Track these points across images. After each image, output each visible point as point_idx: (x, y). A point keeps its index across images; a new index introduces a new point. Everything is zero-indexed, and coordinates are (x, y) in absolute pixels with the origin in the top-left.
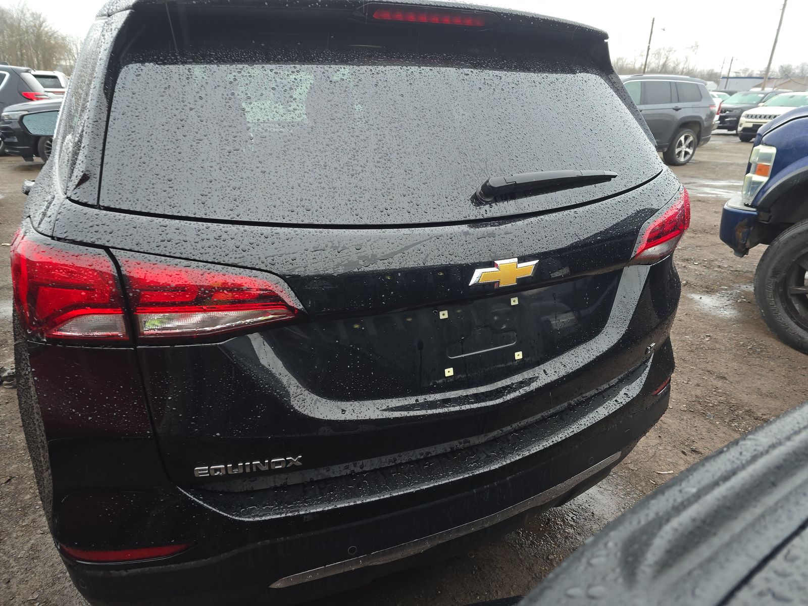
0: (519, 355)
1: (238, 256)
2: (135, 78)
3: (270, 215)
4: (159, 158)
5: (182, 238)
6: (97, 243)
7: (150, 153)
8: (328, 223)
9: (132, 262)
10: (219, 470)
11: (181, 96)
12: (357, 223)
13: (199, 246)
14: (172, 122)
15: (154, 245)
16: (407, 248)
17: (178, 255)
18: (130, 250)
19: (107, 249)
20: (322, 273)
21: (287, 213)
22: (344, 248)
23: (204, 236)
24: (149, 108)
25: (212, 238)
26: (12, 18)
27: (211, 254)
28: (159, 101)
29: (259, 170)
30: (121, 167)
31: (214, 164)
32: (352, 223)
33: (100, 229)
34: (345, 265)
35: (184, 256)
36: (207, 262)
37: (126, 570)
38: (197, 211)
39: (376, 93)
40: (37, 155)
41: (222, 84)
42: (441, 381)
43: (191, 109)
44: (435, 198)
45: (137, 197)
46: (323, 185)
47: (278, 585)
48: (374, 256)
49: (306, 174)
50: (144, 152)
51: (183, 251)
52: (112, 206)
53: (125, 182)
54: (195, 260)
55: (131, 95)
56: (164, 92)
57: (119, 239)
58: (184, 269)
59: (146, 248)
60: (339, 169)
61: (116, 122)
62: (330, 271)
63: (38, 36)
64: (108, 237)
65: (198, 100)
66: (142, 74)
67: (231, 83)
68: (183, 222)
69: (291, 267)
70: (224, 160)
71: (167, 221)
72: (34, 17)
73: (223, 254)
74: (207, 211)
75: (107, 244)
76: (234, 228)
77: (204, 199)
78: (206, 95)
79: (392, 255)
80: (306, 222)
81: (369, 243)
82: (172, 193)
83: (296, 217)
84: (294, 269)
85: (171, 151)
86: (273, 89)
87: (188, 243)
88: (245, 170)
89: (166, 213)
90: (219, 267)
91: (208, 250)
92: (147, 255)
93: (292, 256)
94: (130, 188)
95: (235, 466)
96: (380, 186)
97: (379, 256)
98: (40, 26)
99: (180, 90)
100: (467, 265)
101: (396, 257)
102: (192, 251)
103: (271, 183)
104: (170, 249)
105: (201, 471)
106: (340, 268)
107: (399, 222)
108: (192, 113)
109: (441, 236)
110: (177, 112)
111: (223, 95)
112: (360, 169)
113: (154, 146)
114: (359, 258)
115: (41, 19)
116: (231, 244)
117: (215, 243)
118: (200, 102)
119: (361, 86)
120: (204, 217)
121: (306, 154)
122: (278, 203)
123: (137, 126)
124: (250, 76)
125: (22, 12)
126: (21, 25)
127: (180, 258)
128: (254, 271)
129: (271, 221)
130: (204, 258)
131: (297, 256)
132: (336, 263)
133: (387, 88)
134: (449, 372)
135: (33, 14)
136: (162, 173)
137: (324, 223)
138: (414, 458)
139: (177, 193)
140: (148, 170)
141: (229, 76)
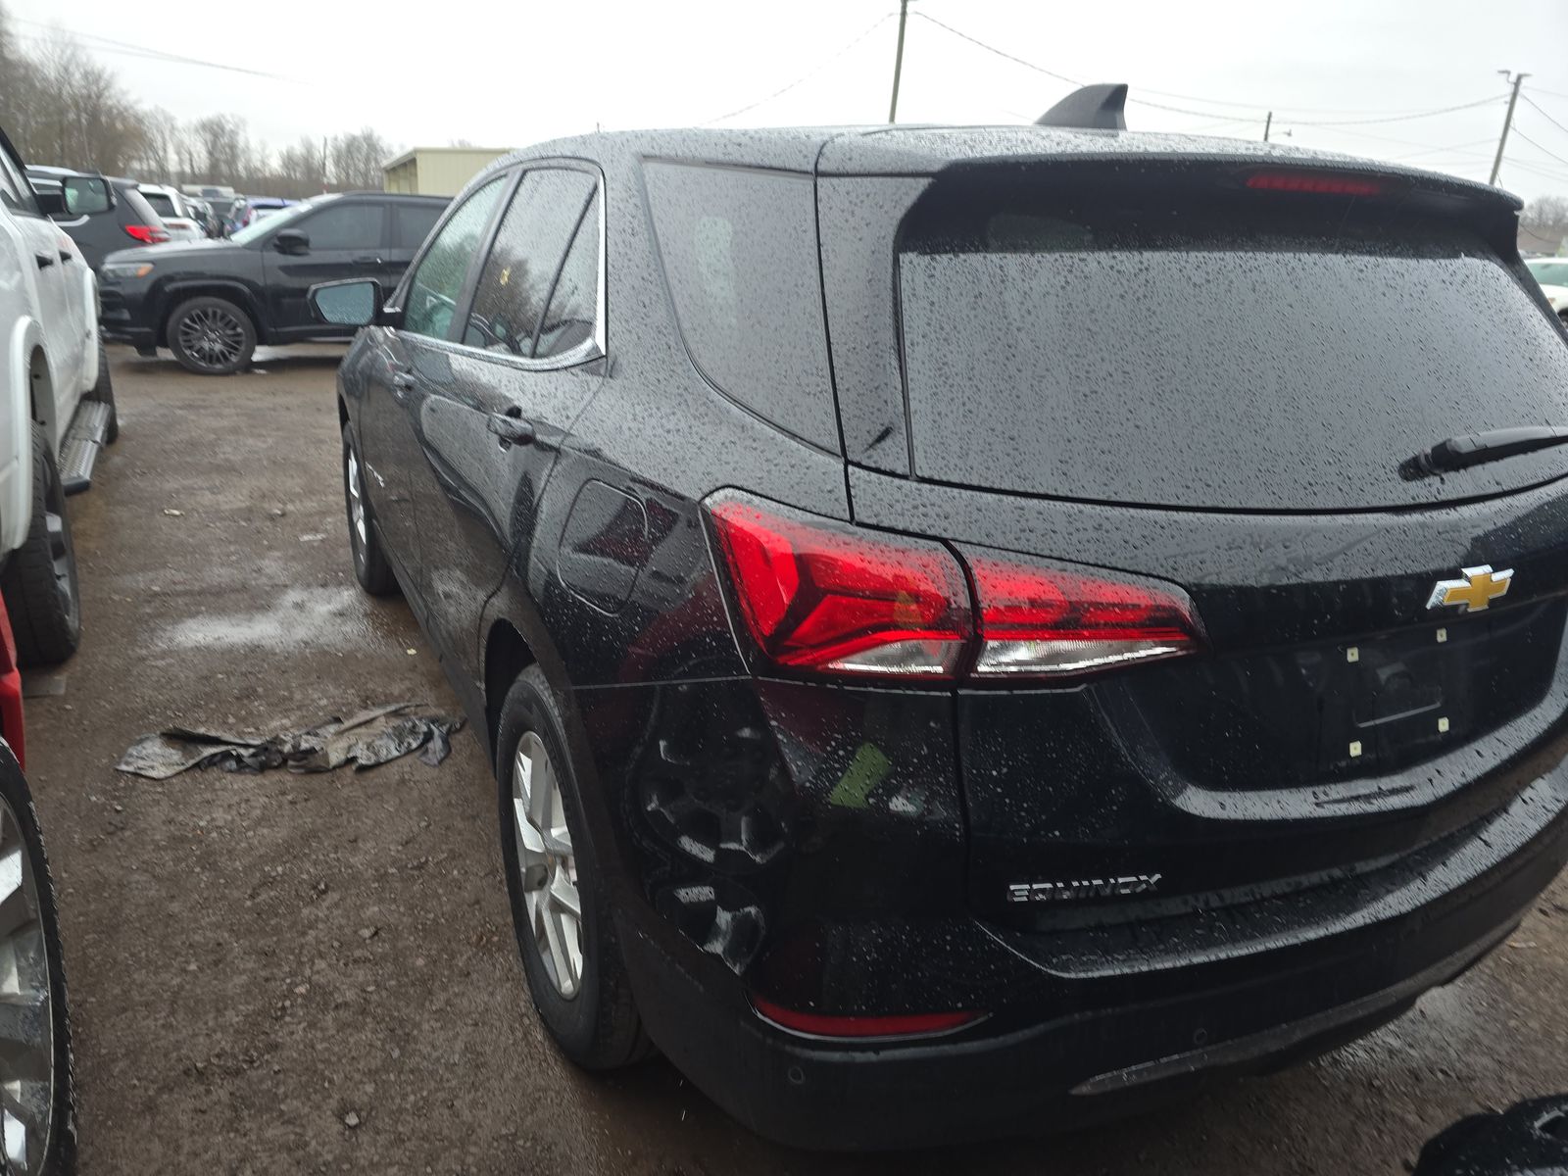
0: (1444, 725)
1: (1128, 556)
2: (927, 280)
3: (1158, 493)
4: (991, 405)
5: (1049, 526)
6: (929, 532)
7: (976, 397)
8: (1238, 506)
9: (987, 562)
10: (1043, 891)
11: (1001, 309)
12: (1277, 506)
13: (1074, 539)
14: (997, 350)
15: (1011, 537)
16: (1350, 546)
17: (1047, 552)
18: (979, 545)
19: (945, 542)
20: (1240, 583)
21: (1180, 491)
22: (1268, 545)
23: (1079, 525)
24: (960, 327)
25: (1089, 527)
26: (45, 79)
27: (1092, 551)
28: (972, 317)
29: (1131, 424)
30: (937, 418)
31: (1068, 414)
32: (1270, 506)
33: (929, 510)
34: (1270, 572)
35: (1055, 554)
36: (1088, 564)
37: (877, 1052)
38: (1058, 486)
39: (1257, 301)
40: (165, 345)
41: (1052, 291)
42: (1343, 764)
43: (1019, 330)
44: (1370, 469)
45: (969, 463)
46: (1221, 446)
47: (1085, 1089)
48: (1308, 558)
49: (1195, 430)
50: (967, 394)
51: (1053, 546)
52: (936, 477)
53: (949, 441)
54: (1071, 561)
55: (928, 307)
56: (976, 303)
57: (961, 527)
58: (1059, 574)
59: (1000, 541)
60: (1237, 421)
61: (916, 348)
62: (1251, 582)
63: (94, 114)
64: (945, 524)
65: (1026, 315)
66: (937, 274)
67: (1063, 288)
68: (1045, 503)
69: (1199, 574)
70: (1081, 408)
71: (1022, 501)
72: (87, 78)
73: (1108, 552)
74: (1073, 487)
75: (945, 535)
76: (1117, 511)
77: (1064, 467)
78: (1035, 307)
79: (1331, 558)
80: (1209, 504)
81: (1300, 538)
82: (1019, 459)
83: (1193, 496)
84: (1203, 578)
85: (1006, 394)
86: (1122, 297)
87: (1059, 536)
88: (1112, 423)
89: (1016, 488)
90: (1105, 572)
91: (1087, 545)
92: (1003, 552)
93: (1200, 557)
94: (958, 450)
95: (1068, 886)
96: (1295, 449)
97: (1314, 559)
98: (99, 96)
99: (996, 300)
100: (1427, 573)
101: (1338, 560)
102: (1066, 546)
103: (1152, 444)
104: (1034, 543)
105: (1020, 891)
106: (1265, 576)
107: (1330, 506)
108: (1022, 335)
109: (1392, 528)
110: (1001, 334)
111: (1057, 307)
112: (1263, 422)
113: (980, 386)
114: (1289, 560)
115: (102, 84)
116: (1117, 536)
117: (1095, 535)
118: (1030, 319)
119: (1234, 291)
120: (1070, 494)
121: (1188, 398)
122: (1166, 475)
123: (949, 355)
124: (1086, 277)
125: (66, 70)
126: (64, 93)
127: (1050, 557)
128: (1151, 579)
129: (1162, 502)
130: (1084, 557)
131: (1207, 556)
132: (1259, 568)
133: (1269, 294)
134: (1356, 749)
135: (86, 75)
136: (999, 428)
137: (1232, 506)
138: (1278, 891)
139: (1027, 457)
140: (978, 423)
141: (1058, 277)
